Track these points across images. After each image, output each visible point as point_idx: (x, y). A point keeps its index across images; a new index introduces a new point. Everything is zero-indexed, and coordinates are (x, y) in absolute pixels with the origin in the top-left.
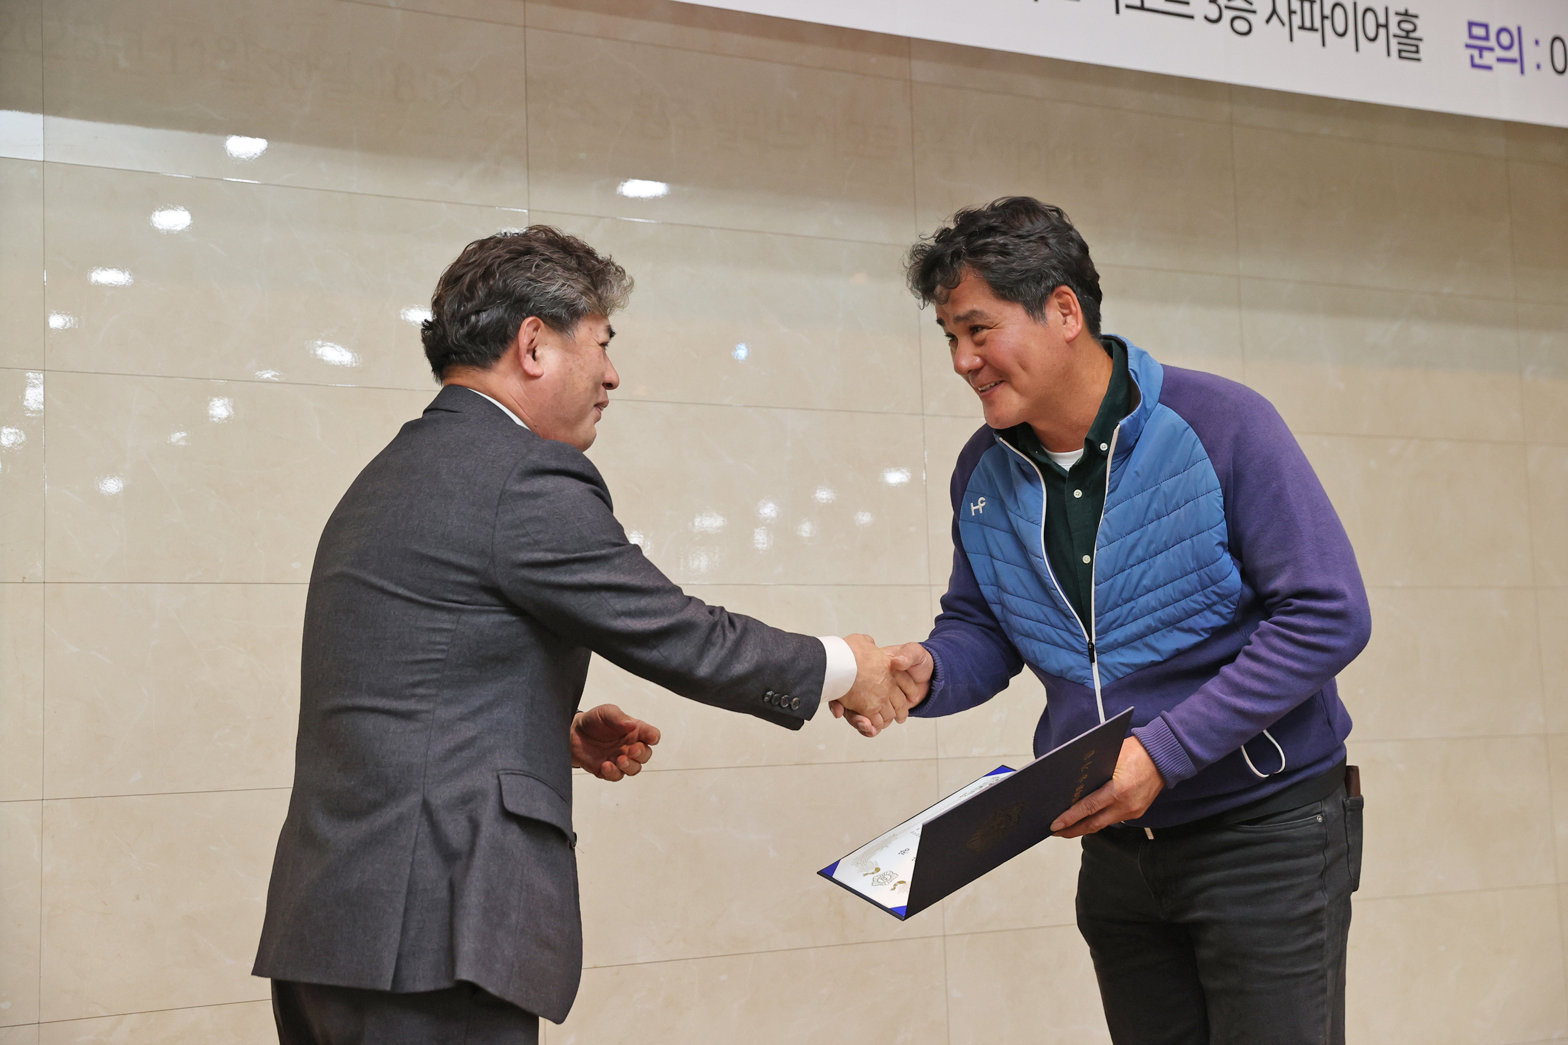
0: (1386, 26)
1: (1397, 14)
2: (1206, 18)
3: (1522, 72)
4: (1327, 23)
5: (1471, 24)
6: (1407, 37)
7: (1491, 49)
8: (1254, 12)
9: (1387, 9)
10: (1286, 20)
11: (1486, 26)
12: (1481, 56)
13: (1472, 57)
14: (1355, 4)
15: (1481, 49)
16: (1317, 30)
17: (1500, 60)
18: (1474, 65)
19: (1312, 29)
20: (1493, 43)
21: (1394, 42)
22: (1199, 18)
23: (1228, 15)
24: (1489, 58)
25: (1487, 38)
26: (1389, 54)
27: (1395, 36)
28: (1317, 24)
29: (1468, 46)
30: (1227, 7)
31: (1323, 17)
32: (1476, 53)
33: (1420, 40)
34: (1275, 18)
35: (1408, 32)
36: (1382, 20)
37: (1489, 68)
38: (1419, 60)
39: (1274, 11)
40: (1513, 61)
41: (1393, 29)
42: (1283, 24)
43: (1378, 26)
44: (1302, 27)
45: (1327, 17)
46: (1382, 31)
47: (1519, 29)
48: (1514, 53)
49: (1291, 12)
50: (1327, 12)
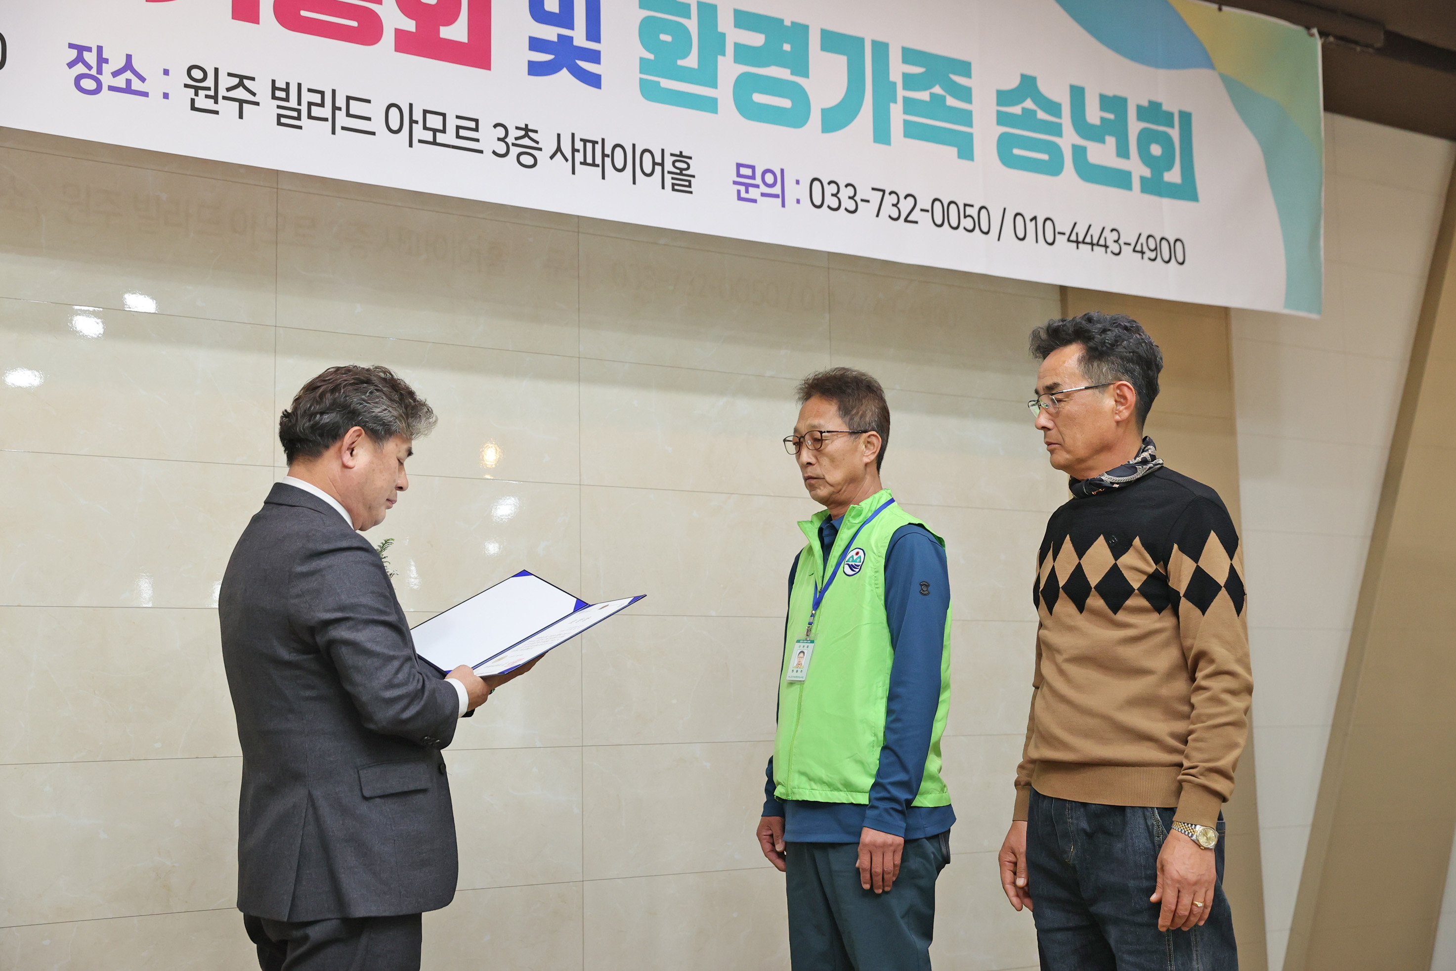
0: (662, 165)
1: (672, 155)
2: (494, 153)
3: (783, 205)
4: (608, 161)
5: (739, 166)
6: (681, 174)
7: (757, 186)
8: (540, 149)
9: (663, 151)
10: (569, 157)
11: (753, 168)
12: (747, 192)
13: (739, 192)
14: (634, 145)
15: (747, 186)
16: (598, 166)
17: (763, 195)
18: (740, 198)
19: (594, 164)
20: (758, 181)
21: (668, 177)
22: (488, 153)
23: (515, 151)
24: (754, 193)
25: (753, 177)
26: (663, 187)
27: (669, 172)
28: (598, 161)
29: (735, 183)
30: (513, 145)
31: (604, 155)
32: (742, 189)
33: (693, 176)
34: (559, 154)
35: (681, 170)
36: (658, 159)
37: (755, 201)
38: (691, 192)
39: (559, 149)
40: (777, 196)
41: (668, 166)
42: (567, 160)
43: (654, 164)
44: (584, 163)
45: (608, 156)
46: (658, 169)
47: (782, 171)
48: (777, 190)
49: (574, 150)
50: (608, 151)
